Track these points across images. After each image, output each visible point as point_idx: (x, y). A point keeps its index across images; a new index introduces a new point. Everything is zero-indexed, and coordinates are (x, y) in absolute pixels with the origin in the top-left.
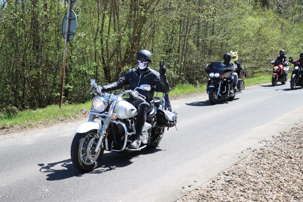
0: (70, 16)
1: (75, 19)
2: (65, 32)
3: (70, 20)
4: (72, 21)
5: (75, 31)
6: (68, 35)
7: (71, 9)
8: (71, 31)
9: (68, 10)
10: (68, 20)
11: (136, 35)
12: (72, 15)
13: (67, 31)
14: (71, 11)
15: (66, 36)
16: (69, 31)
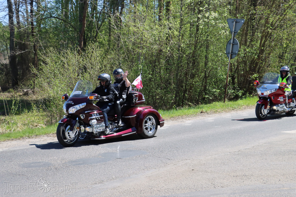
0: (233, 42)
1: (237, 44)
2: (229, 52)
3: (233, 44)
4: (235, 46)
5: (237, 52)
6: (232, 55)
7: (234, 37)
8: (234, 51)
9: (232, 38)
10: (231, 45)
11: (262, 48)
12: (235, 41)
13: (230, 52)
14: (234, 39)
15: (230, 55)
16: (232, 52)
